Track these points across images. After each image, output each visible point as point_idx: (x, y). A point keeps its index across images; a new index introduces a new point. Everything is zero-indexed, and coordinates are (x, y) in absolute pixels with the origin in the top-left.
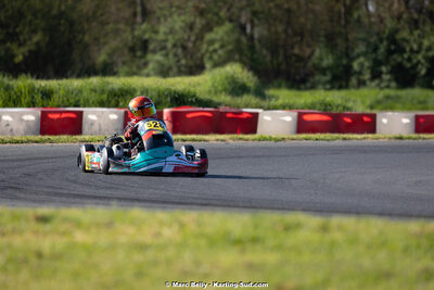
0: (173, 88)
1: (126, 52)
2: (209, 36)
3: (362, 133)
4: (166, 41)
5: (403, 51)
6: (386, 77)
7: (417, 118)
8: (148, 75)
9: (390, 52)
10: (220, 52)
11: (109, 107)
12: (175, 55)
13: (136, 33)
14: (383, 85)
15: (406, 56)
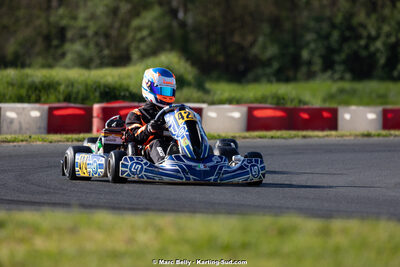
0: (103, 81)
1: (40, 40)
2: (136, 23)
3: (323, 129)
4: (86, 28)
5: (359, 37)
6: (339, 68)
7: (385, 113)
8: (67, 67)
9: (344, 39)
10: (149, 40)
11: (29, 102)
12: (97, 45)
13: (53, 19)
14: (337, 76)
15: (363, 42)
